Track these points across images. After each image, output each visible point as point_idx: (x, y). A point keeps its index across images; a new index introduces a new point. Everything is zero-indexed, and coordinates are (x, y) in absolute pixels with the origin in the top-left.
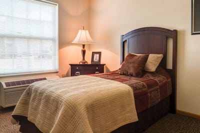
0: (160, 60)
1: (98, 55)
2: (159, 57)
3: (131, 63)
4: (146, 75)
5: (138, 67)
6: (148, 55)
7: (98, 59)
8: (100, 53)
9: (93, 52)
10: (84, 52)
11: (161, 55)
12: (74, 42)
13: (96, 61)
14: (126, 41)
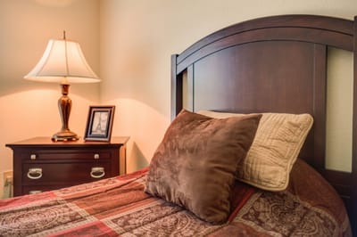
0: (301, 138)
1: (104, 116)
2: (297, 126)
3: (182, 151)
4: (245, 209)
5: (211, 171)
6: (257, 119)
7: (104, 129)
8: (110, 110)
9: (91, 108)
10: (66, 108)
11: (304, 119)
12: (31, 76)
13: (99, 133)
14: (185, 70)
